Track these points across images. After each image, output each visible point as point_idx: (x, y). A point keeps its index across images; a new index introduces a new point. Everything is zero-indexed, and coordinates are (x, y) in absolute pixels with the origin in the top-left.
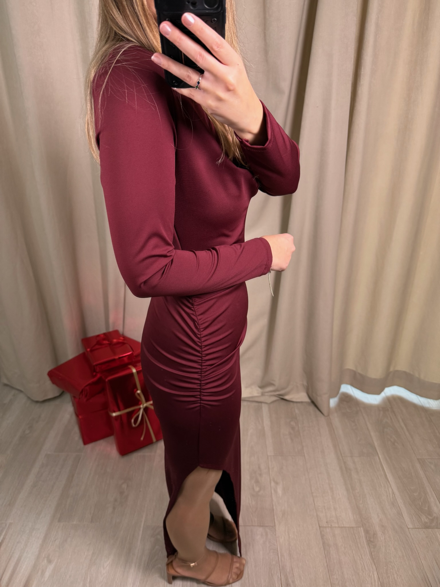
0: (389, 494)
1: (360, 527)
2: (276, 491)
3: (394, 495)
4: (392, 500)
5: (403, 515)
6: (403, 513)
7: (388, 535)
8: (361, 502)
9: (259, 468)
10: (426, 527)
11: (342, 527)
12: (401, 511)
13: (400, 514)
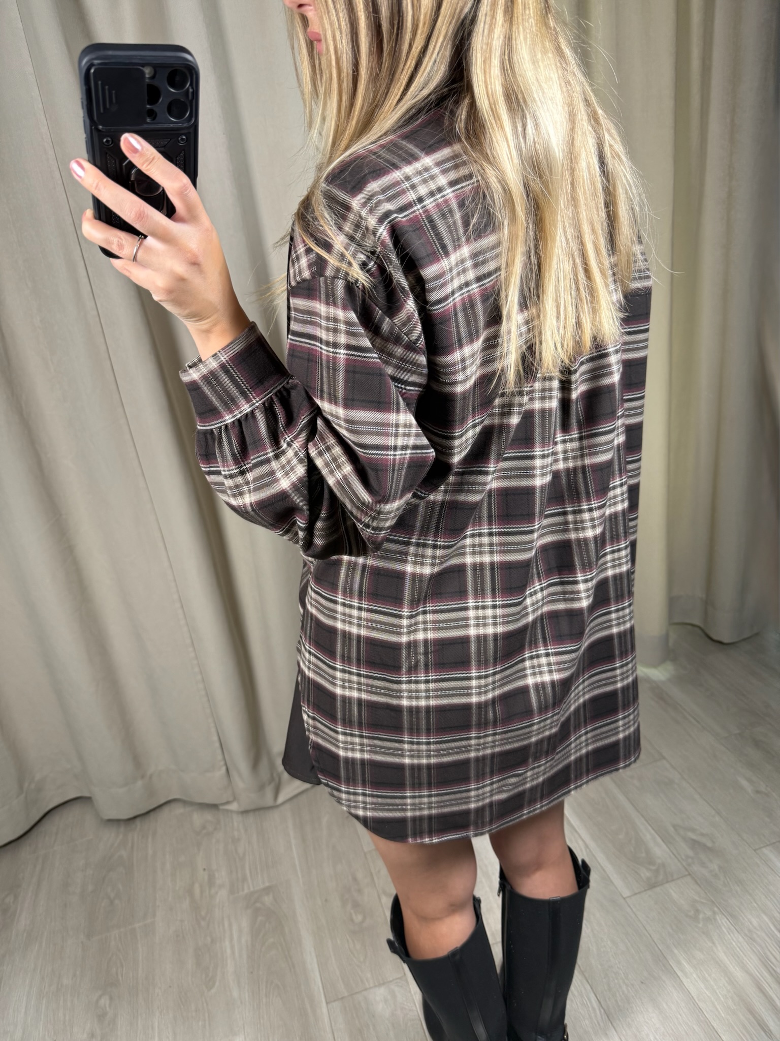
5: (612, 878)
6: (610, 876)
9: (355, 879)
10: (652, 886)
12: (605, 873)
13: (607, 880)
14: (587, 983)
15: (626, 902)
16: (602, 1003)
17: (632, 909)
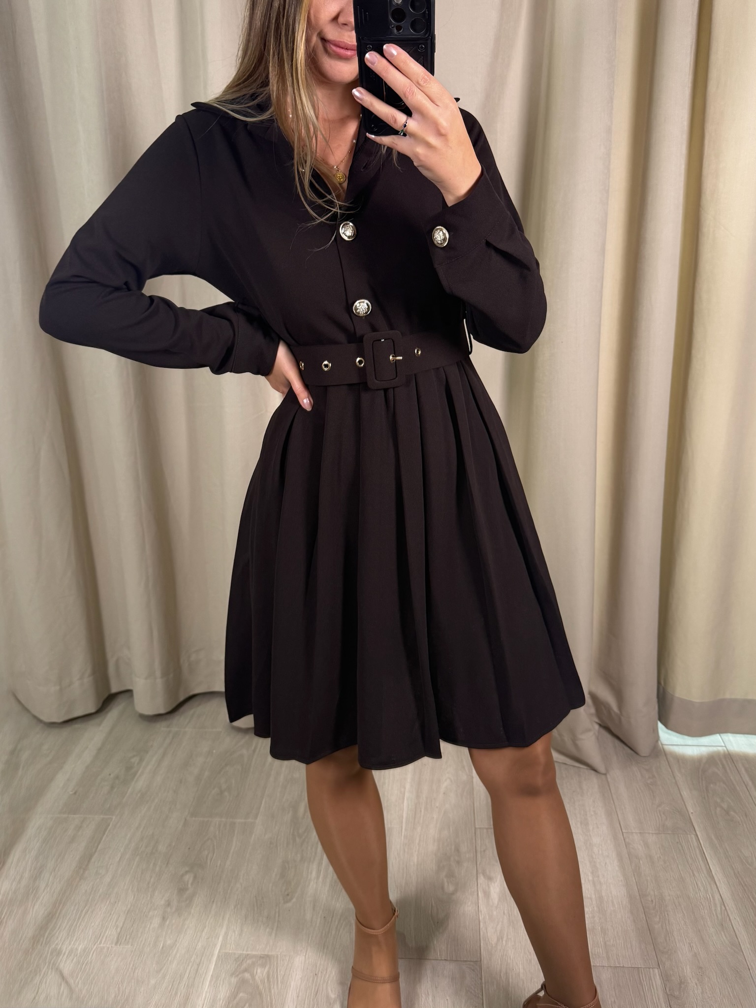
0: (715, 905)
1: (653, 968)
2: (487, 894)
3: (723, 908)
4: (719, 916)
5: (743, 947)
6: (741, 943)
7: (709, 985)
8: (657, 919)
9: (457, 850)
11: (616, 967)
12: (738, 939)
13: (736, 945)
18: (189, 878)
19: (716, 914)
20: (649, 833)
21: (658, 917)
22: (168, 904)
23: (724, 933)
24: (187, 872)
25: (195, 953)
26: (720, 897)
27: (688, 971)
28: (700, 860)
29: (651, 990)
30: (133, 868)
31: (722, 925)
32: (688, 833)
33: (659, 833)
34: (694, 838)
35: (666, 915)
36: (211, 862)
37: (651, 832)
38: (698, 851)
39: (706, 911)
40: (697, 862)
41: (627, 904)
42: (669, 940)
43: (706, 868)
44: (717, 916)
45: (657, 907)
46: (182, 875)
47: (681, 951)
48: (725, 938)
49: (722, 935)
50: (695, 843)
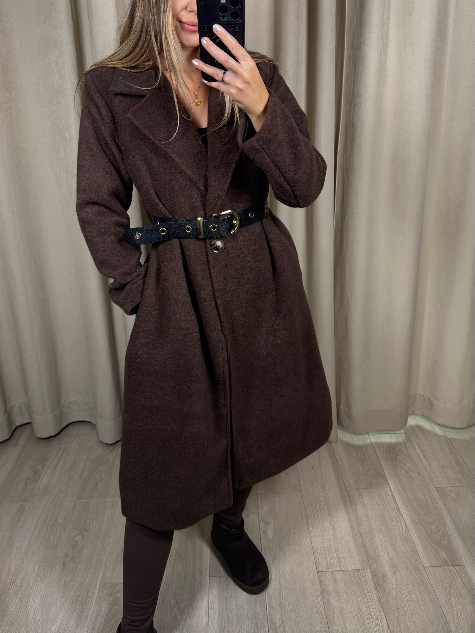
0: (402, 528)
1: (366, 569)
2: (265, 533)
3: (407, 530)
5: (419, 552)
7: (400, 576)
12: (416, 548)
13: (414, 551)
14: (383, 612)
15: (425, 570)
16: (390, 627)
17: (428, 575)
18: (78, 538)
19: (403, 533)
20: (362, 489)
21: (368, 538)
22: (67, 555)
23: (408, 544)
24: (77, 535)
25: (86, 583)
26: (405, 524)
27: (387, 569)
28: (393, 502)
29: (366, 582)
30: (43, 534)
31: (407, 540)
32: (385, 487)
33: (368, 488)
34: (389, 490)
35: (374, 537)
36: (92, 527)
37: (363, 488)
38: (391, 497)
39: (397, 532)
40: (391, 503)
41: (350, 532)
42: (376, 551)
43: (396, 507)
44: (404, 535)
45: (368, 532)
46: (75, 537)
47: (383, 557)
48: (408, 548)
49: (406, 546)
50: (390, 493)
